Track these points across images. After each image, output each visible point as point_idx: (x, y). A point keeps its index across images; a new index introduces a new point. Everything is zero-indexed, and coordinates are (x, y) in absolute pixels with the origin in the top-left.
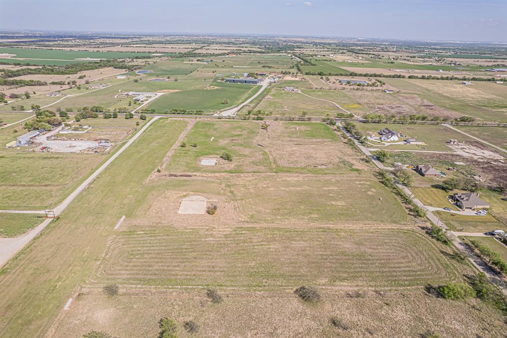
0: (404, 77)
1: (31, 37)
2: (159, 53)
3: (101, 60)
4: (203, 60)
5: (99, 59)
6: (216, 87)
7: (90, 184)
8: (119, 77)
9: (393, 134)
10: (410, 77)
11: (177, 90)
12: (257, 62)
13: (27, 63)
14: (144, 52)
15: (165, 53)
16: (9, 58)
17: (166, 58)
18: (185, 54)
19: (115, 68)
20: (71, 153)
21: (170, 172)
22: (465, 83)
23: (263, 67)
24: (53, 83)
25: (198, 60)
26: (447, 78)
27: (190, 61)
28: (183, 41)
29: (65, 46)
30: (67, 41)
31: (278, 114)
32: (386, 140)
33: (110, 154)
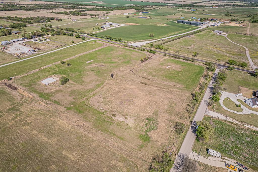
3: (136, 6)
4: (191, 9)
6: (165, 25)
11: (138, 24)
12: (227, 11)
14: (165, 3)
16: (100, 3)
18: (187, 5)
20: (9, 53)
25: (187, 9)
27: (183, 9)
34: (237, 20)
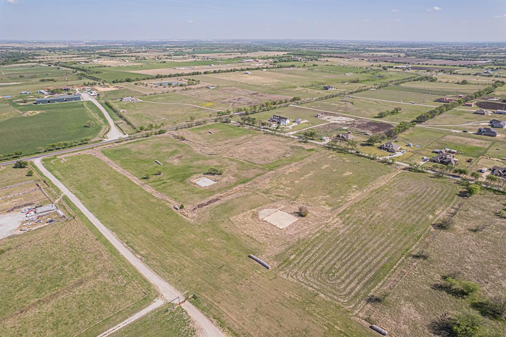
0: (201, 73)
9: (286, 119)
10: (205, 73)
22: (247, 73)
23: (42, 81)
26: (231, 71)
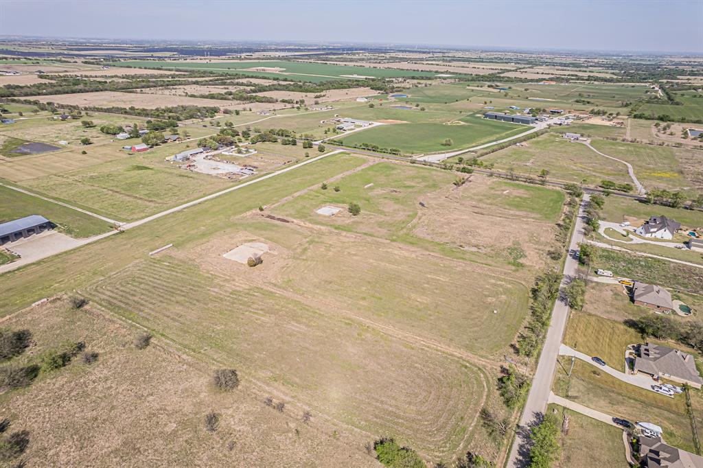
1: (324, 49)
2: (450, 73)
3: (366, 79)
4: (498, 86)
5: (365, 77)
6: (462, 123)
7: (185, 208)
8: (358, 100)
11: (406, 122)
12: (578, 93)
13: (284, 78)
14: (430, 71)
15: (457, 73)
16: (277, 72)
17: (453, 81)
18: (483, 77)
19: (371, 89)
20: (208, 175)
21: (272, 213)
23: (577, 101)
24: (283, 101)
25: (489, 86)
27: (478, 86)
28: (501, 59)
29: (351, 60)
30: (354, 54)
31: (502, 169)
32: (643, 235)
33: (240, 182)
34: (604, 113)
